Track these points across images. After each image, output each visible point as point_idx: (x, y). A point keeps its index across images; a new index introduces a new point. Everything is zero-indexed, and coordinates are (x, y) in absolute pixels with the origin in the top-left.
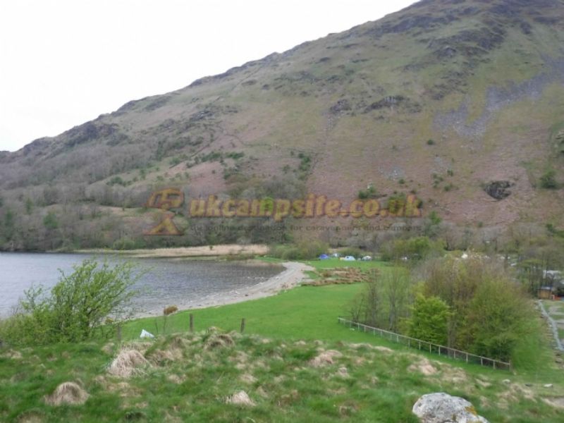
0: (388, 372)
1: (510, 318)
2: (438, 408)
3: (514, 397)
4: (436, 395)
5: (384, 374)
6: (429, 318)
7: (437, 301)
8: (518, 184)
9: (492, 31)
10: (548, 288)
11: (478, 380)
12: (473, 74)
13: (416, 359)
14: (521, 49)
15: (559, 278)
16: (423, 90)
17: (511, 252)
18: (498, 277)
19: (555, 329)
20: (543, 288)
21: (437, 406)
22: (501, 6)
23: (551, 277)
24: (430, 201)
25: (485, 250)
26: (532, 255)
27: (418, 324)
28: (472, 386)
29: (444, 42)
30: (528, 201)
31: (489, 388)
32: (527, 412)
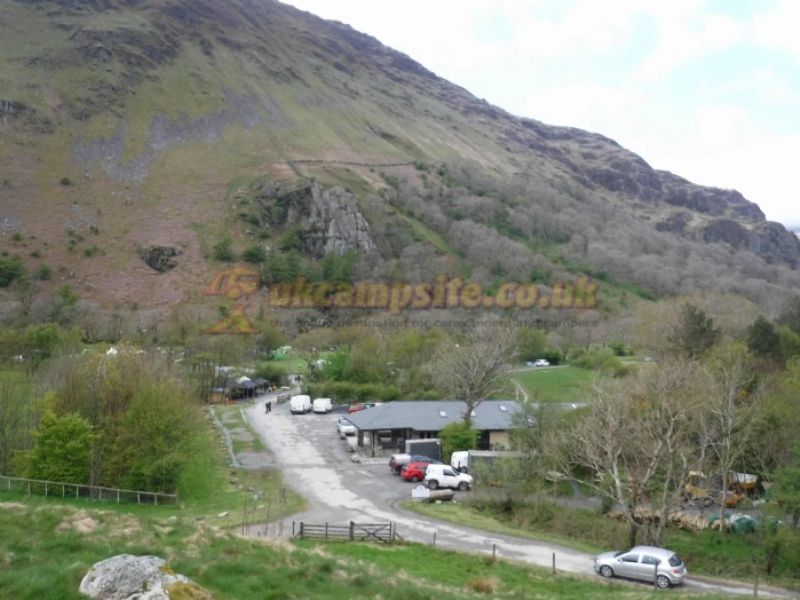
0: (26, 540)
1: (176, 433)
2: (121, 578)
3: (203, 539)
4: (116, 560)
5: (20, 545)
6: (61, 447)
7: (75, 419)
8: (187, 252)
9: (163, 39)
10: (221, 390)
11: (156, 527)
12: (134, 93)
13: (66, 513)
14: (198, 72)
15: (234, 375)
16: (58, 102)
17: (176, 343)
18: (161, 380)
19: (230, 441)
20: (215, 389)
21: (119, 575)
22: (178, 9)
23: (224, 376)
24: (62, 270)
25: (140, 341)
26: (201, 348)
27: (44, 458)
28: (151, 536)
29: (96, 37)
30: (198, 276)
31: (171, 534)
32: (222, 555)
